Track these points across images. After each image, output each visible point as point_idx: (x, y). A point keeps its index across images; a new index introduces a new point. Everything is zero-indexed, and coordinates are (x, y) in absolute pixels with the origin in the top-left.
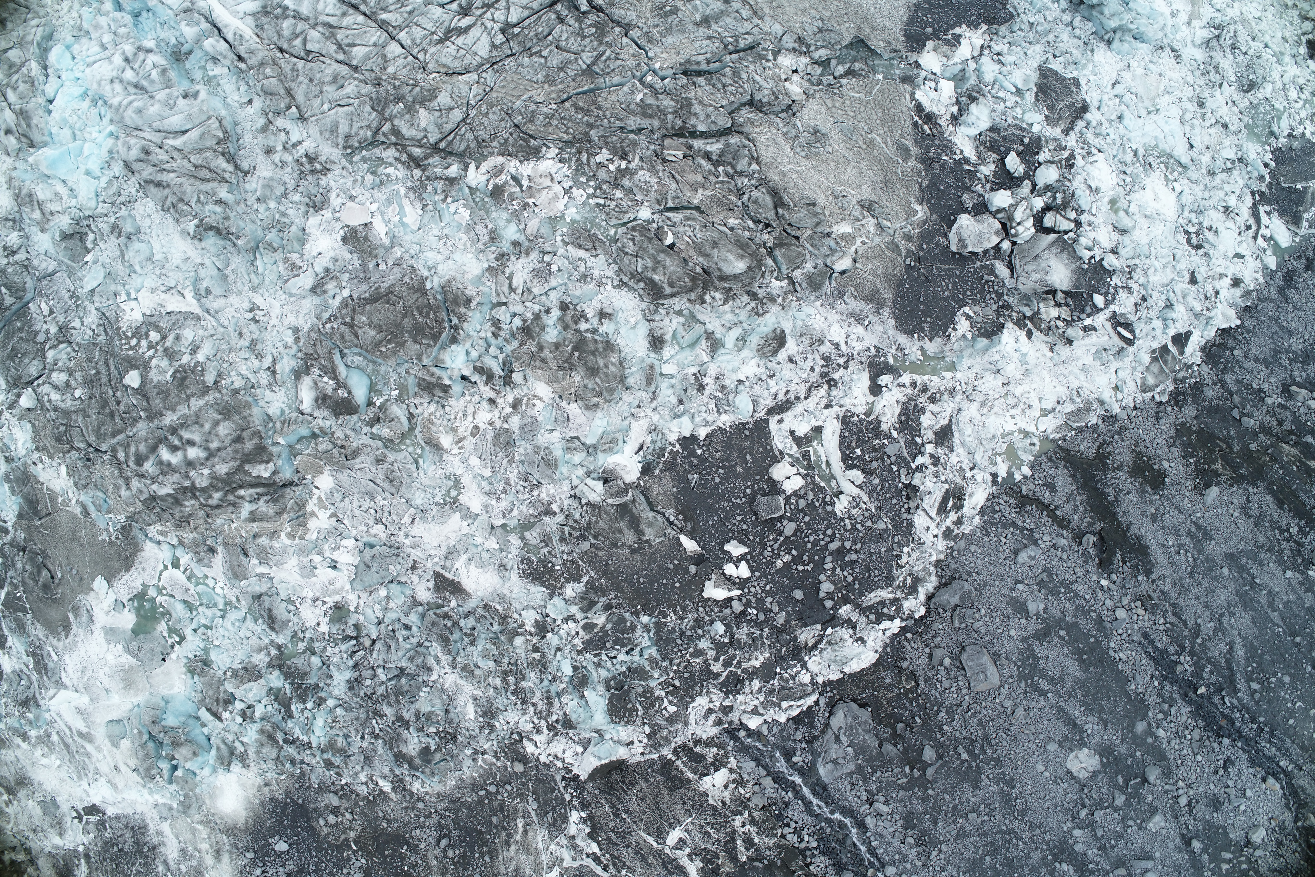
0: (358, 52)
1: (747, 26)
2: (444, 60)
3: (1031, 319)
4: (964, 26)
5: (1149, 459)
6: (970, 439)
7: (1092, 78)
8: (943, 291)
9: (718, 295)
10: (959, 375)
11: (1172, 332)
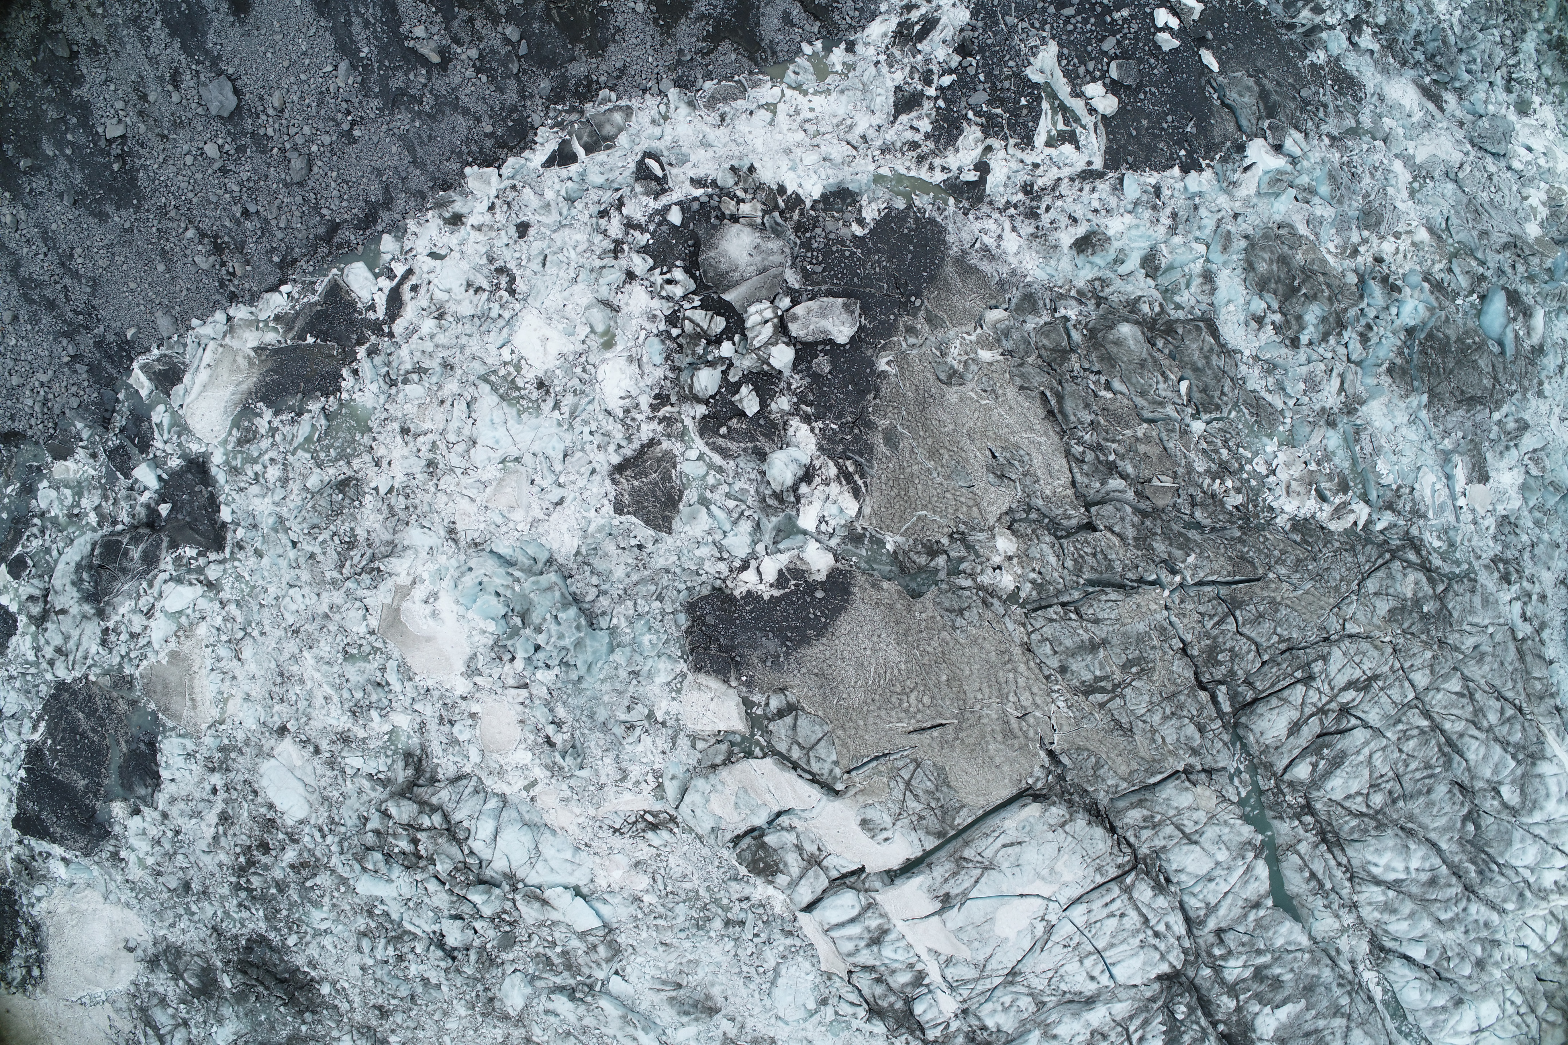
0: (1455, 685)
1: (1048, 631)
2: (1376, 654)
3: (776, 207)
4: (766, 597)
5: (656, 21)
6: (879, 90)
7: (592, 514)
8: (879, 262)
9: (1146, 308)
10: (872, 167)
11: (574, 168)
